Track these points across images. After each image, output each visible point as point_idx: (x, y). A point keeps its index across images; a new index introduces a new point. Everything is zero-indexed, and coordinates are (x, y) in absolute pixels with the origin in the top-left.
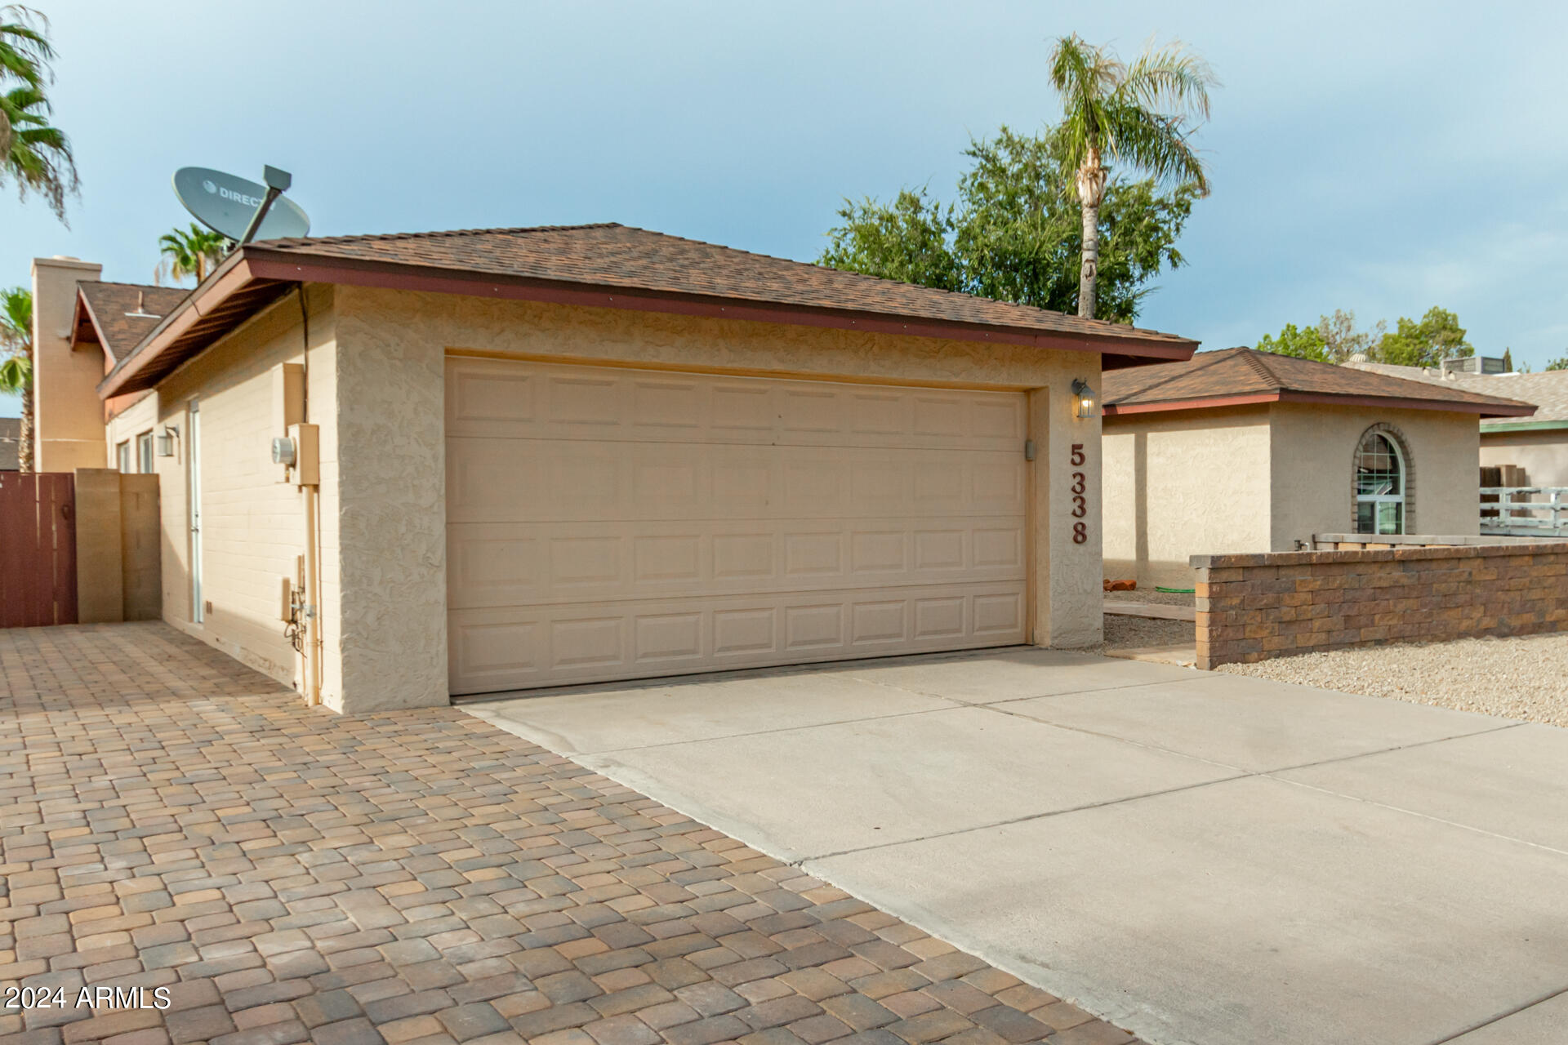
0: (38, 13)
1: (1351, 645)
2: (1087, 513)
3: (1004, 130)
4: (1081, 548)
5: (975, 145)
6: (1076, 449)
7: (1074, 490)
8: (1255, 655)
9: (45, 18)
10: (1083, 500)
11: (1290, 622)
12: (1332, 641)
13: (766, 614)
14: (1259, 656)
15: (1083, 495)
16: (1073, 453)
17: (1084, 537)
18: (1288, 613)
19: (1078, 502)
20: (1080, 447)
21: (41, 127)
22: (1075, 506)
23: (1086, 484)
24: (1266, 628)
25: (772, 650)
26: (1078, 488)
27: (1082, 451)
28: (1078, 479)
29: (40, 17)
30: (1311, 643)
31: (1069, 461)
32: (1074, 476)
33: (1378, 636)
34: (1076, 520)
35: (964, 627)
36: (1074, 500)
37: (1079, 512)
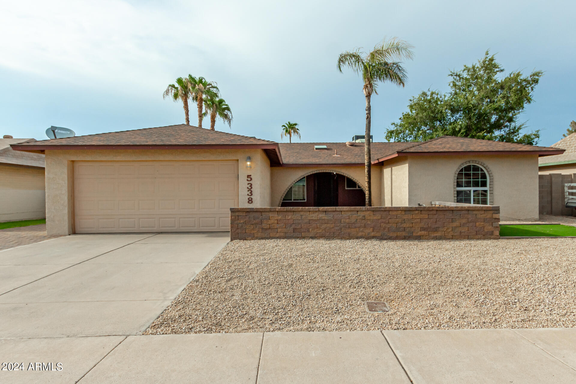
0: (215, 82)
1: (297, 238)
2: (253, 195)
3: (465, 66)
4: (251, 205)
5: (451, 72)
6: (249, 176)
7: (248, 188)
8: (250, 238)
9: (217, 84)
10: (252, 191)
11: (266, 229)
12: (287, 235)
13: (154, 219)
14: (252, 238)
15: (252, 190)
16: (248, 178)
17: (252, 202)
18: (265, 226)
19: (250, 192)
21: (227, 106)
22: (249, 193)
23: (253, 186)
24: (256, 230)
25: (156, 228)
26: (250, 188)
27: (251, 177)
28: (250, 185)
29: (216, 83)
30: (277, 236)
31: (246, 180)
32: (248, 184)
33: (311, 236)
34: (249, 197)
35: (216, 225)
36: (248, 191)
37: (250, 194)
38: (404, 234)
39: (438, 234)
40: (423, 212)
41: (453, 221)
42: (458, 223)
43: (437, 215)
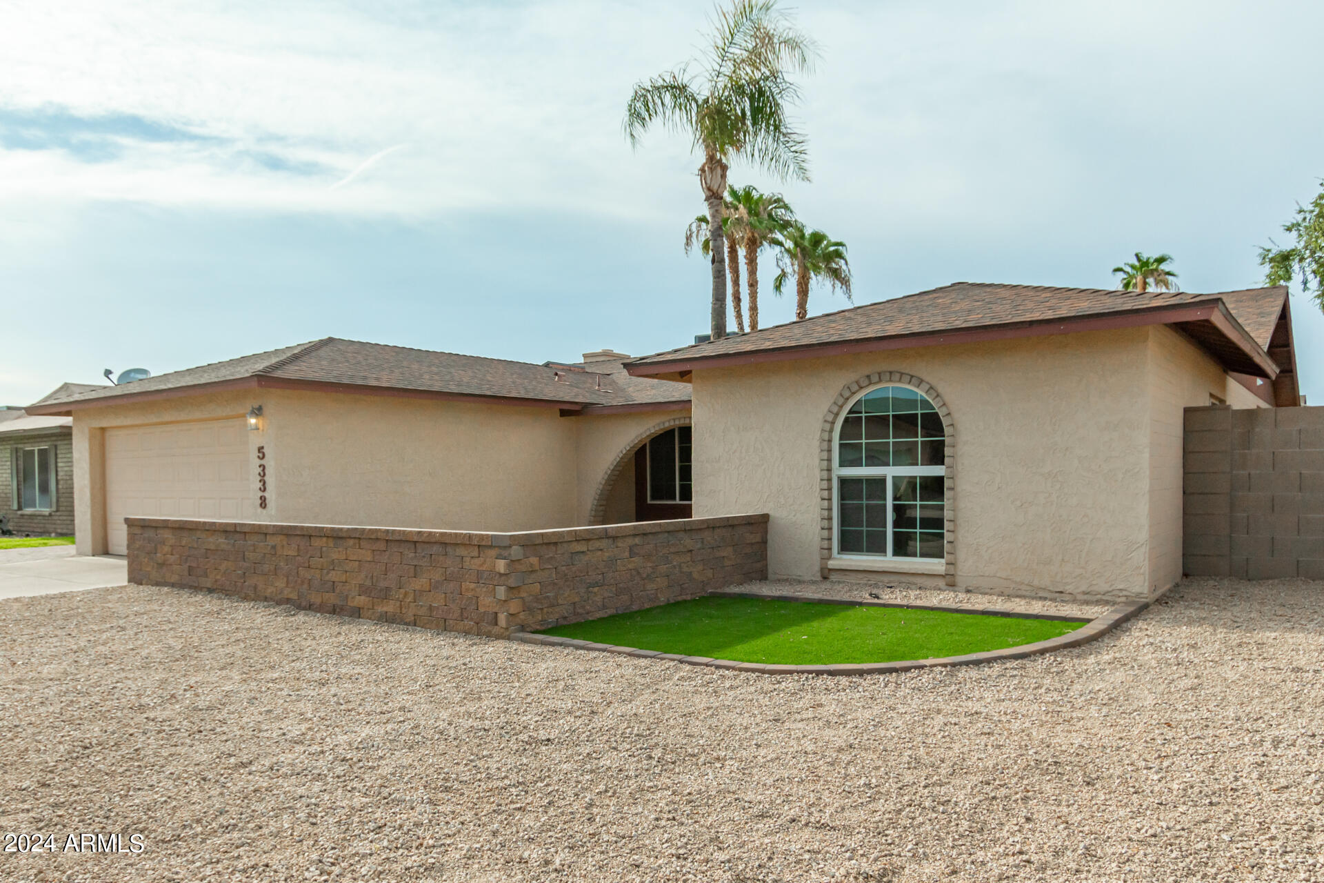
2: (266, 490)
4: (264, 511)
6: (260, 449)
7: (260, 474)
10: (265, 481)
15: (265, 478)
16: (259, 452)
17: (266, 505)
19: (262, 483)
20: (263, 448)
22: (260, 485)
23: (266, 471)
27: (263, 450)
28: (262, 468)
31: (257, 457)
32: (260, 466)
34: (261, 494)
36: (260, 481)
37: (263, 488)
38: (331, 598)
39: (390, 607)
40: (363, 543)
41: (416, 571)
42: (425, 580)
43: (387, 553)
